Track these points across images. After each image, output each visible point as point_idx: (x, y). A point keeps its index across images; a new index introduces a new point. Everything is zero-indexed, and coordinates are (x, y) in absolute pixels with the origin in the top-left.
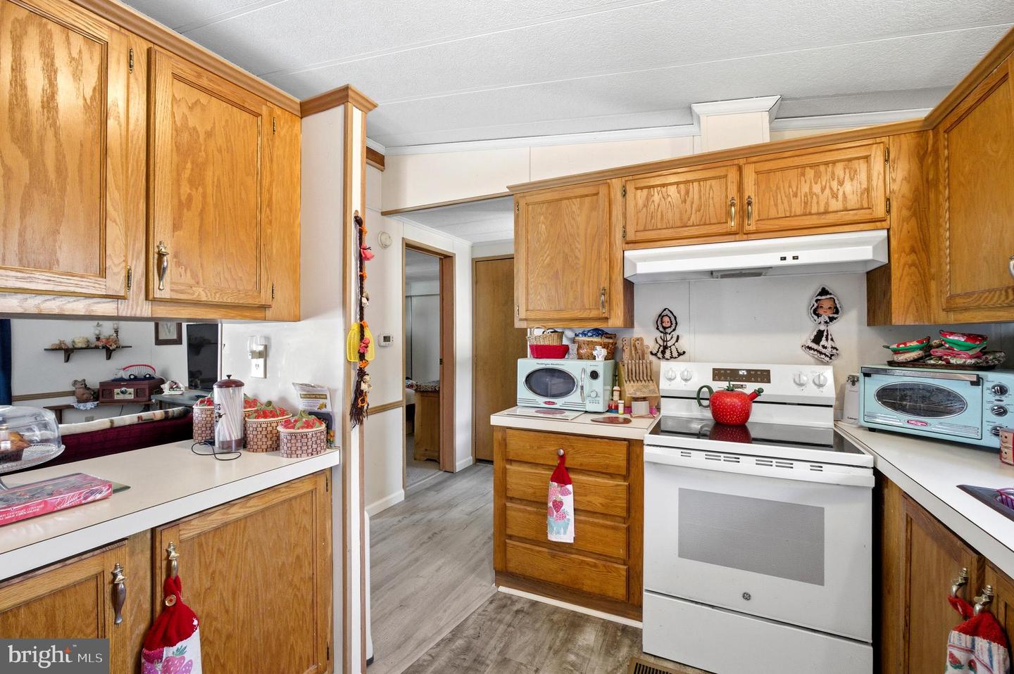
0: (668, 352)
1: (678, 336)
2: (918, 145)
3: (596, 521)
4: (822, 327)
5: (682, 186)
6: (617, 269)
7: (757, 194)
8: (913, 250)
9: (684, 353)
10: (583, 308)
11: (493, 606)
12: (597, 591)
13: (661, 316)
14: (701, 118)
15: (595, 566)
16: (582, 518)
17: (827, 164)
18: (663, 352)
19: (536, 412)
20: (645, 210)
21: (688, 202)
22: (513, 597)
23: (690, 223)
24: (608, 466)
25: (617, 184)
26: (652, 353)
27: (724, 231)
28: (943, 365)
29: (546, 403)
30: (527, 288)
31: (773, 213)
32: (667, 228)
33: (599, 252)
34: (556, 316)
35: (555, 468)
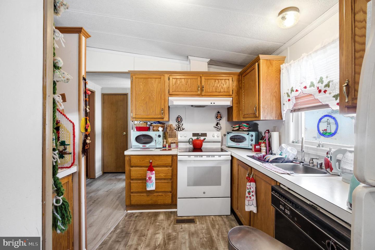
0: (180, 128)
1: (182, 124)
2: (238, 78)
3: (162, 181)
4: (218, 122)
5: (186, 80)
6: (166, 103)
7: (205, 85)
8: (237, 103)
9: (184, 129)
10: (156, 115)
11: (127, 217)
12: (162, 203)
13: (178, 118)
14: (191, 61)
15: (162, 195)
16: (158, 181)
17: (220, 79)
18: (178, 129)
19: (140, 149)
20: (175, 85)
21: (188, 84)
22: (133, 213)
23: (188, 91)
24: (166, 164)
25: (167, 76)
26: (175, 129)
27: (197, 94)
28: (242, 131)
29: (143, 146)
30: (136, 107)
31: (209, 91)
32: (181, 92)
33: (161, 97)
34: (146, 117)
35: (148, 167)
